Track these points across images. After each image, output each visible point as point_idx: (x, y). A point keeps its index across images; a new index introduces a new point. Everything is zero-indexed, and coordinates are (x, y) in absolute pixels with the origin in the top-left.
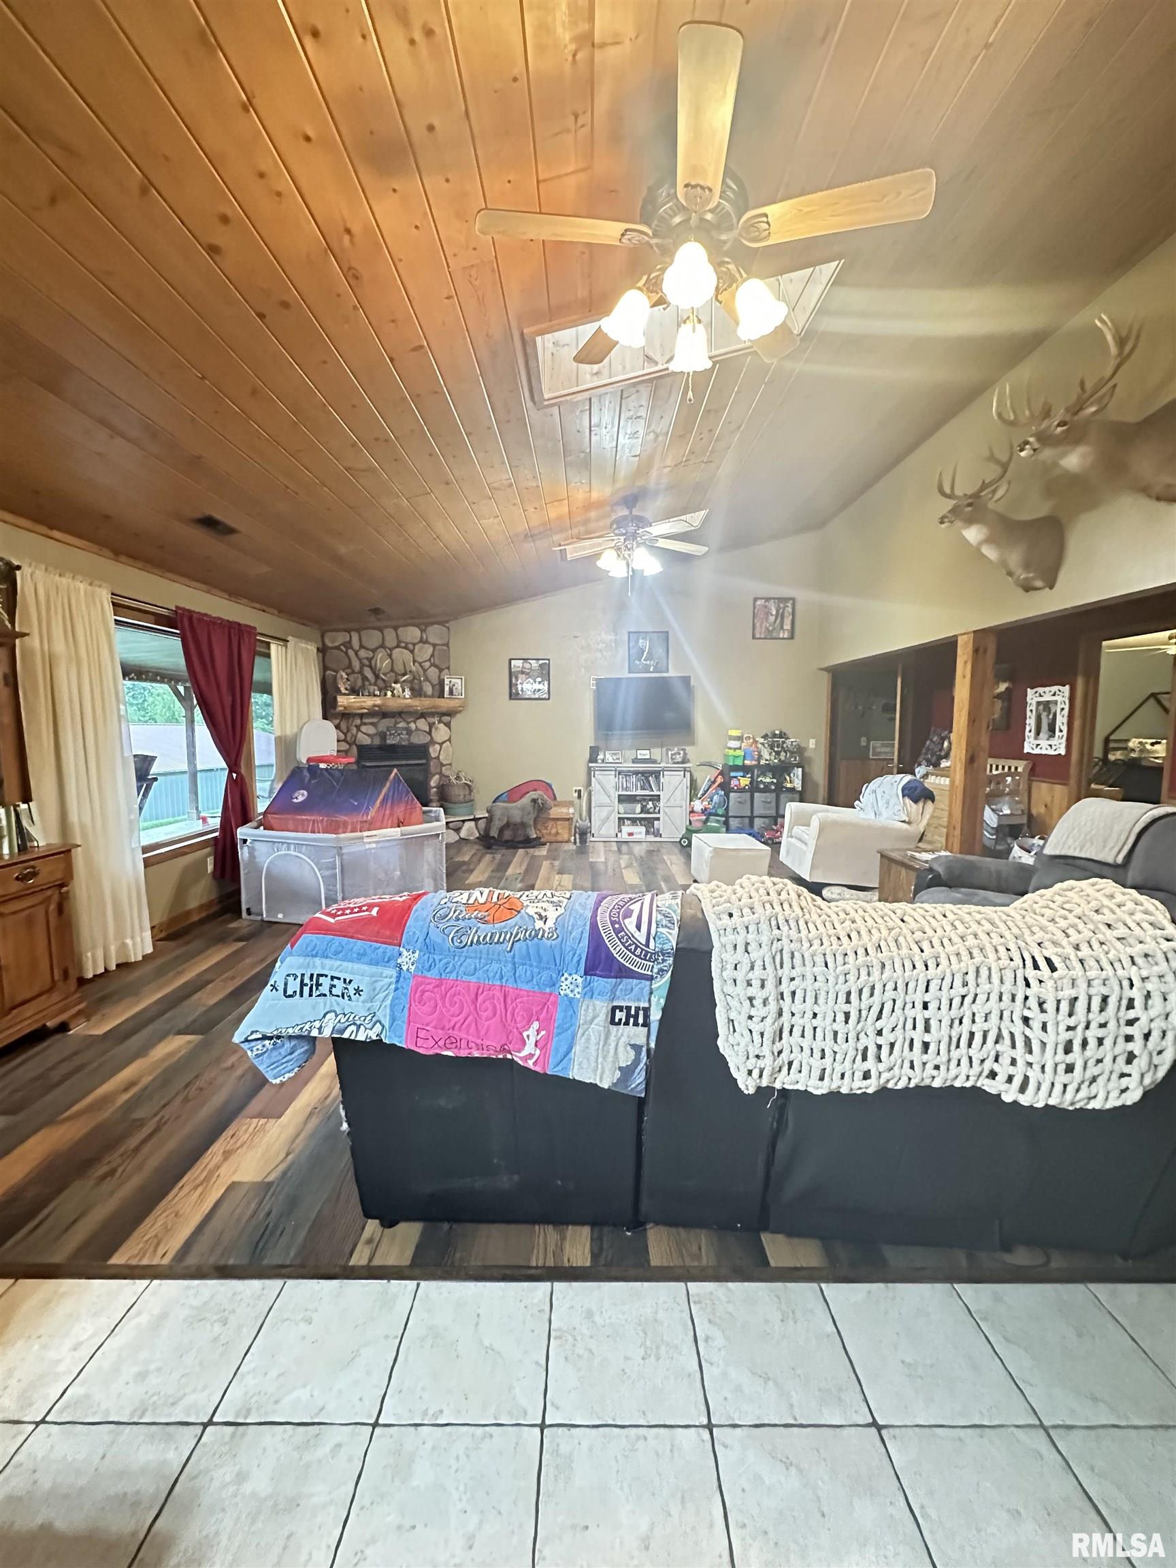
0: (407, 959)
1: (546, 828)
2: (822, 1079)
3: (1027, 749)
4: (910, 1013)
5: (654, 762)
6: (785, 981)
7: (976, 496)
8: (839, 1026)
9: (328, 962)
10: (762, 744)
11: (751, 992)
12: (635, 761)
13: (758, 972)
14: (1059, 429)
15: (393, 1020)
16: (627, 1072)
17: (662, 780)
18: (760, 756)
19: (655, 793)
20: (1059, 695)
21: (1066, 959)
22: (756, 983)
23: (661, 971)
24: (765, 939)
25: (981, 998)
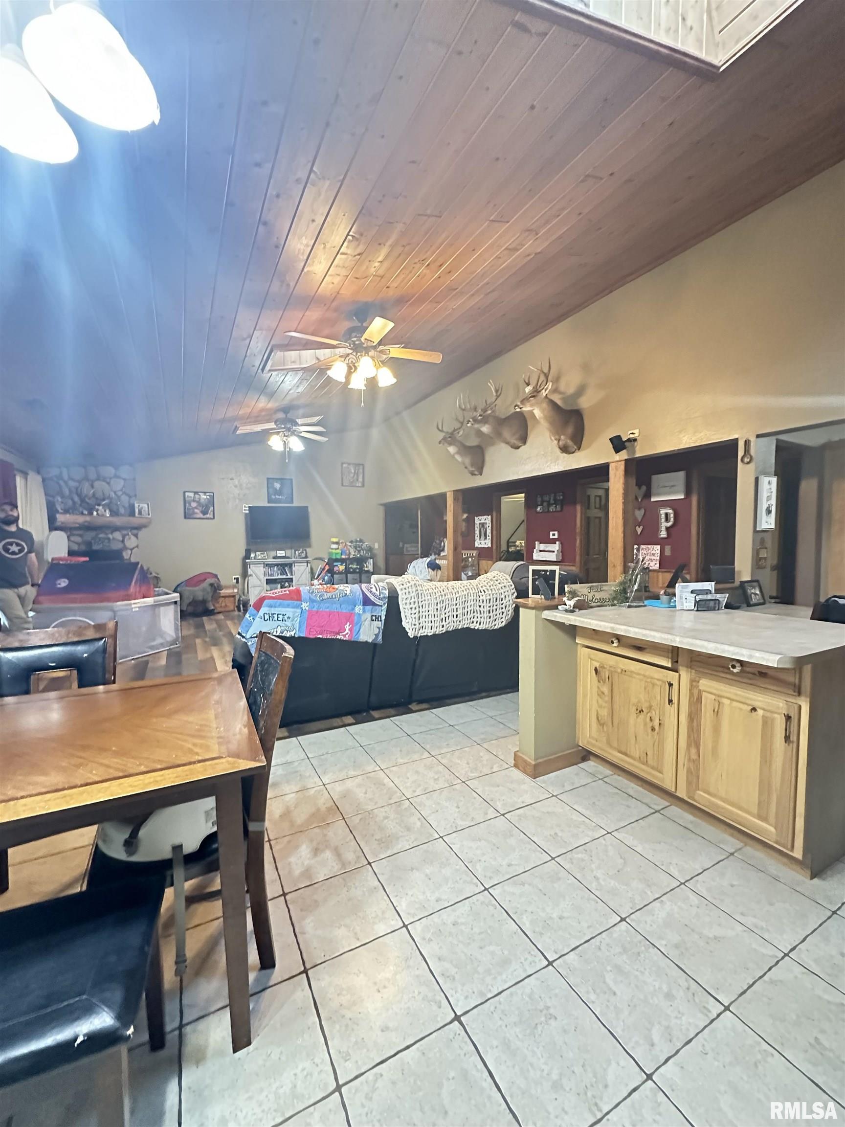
0: (305, 606)
1: (218, 602)
2: (431, 629)
3: (476, 545)
4: (452, 607)
5: (288, 558)
6: (420, 602)
7: (452, 434)
8: (435, 613)
9: (276, 609)
10: (350, 546)
11: (411, 606)
12: (275, 557)
13: (413, 600)
14: (480, 418)
15: (300, 627)
16: (377, 635)
17: (294, 569)
18: (350, 553)
19: (289, 576)
20: (486, 520)
21: (488, 590)
22: (412, 603)
23: (384, 604)
24: (414, 590)
25: (469, 601)
